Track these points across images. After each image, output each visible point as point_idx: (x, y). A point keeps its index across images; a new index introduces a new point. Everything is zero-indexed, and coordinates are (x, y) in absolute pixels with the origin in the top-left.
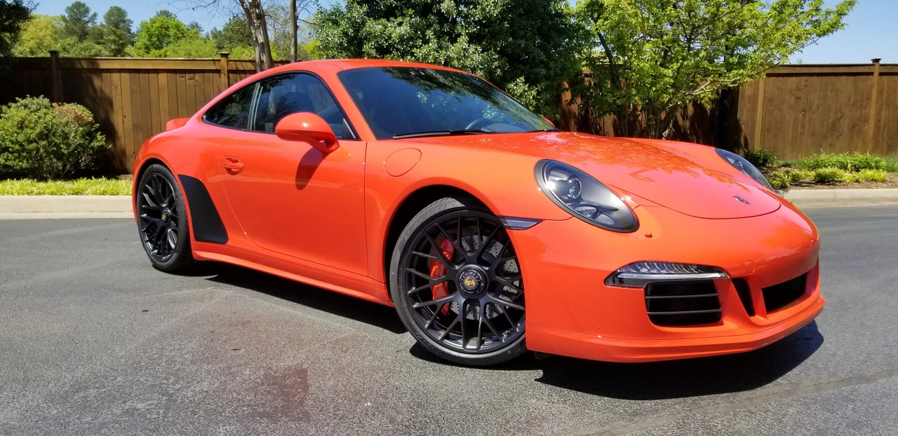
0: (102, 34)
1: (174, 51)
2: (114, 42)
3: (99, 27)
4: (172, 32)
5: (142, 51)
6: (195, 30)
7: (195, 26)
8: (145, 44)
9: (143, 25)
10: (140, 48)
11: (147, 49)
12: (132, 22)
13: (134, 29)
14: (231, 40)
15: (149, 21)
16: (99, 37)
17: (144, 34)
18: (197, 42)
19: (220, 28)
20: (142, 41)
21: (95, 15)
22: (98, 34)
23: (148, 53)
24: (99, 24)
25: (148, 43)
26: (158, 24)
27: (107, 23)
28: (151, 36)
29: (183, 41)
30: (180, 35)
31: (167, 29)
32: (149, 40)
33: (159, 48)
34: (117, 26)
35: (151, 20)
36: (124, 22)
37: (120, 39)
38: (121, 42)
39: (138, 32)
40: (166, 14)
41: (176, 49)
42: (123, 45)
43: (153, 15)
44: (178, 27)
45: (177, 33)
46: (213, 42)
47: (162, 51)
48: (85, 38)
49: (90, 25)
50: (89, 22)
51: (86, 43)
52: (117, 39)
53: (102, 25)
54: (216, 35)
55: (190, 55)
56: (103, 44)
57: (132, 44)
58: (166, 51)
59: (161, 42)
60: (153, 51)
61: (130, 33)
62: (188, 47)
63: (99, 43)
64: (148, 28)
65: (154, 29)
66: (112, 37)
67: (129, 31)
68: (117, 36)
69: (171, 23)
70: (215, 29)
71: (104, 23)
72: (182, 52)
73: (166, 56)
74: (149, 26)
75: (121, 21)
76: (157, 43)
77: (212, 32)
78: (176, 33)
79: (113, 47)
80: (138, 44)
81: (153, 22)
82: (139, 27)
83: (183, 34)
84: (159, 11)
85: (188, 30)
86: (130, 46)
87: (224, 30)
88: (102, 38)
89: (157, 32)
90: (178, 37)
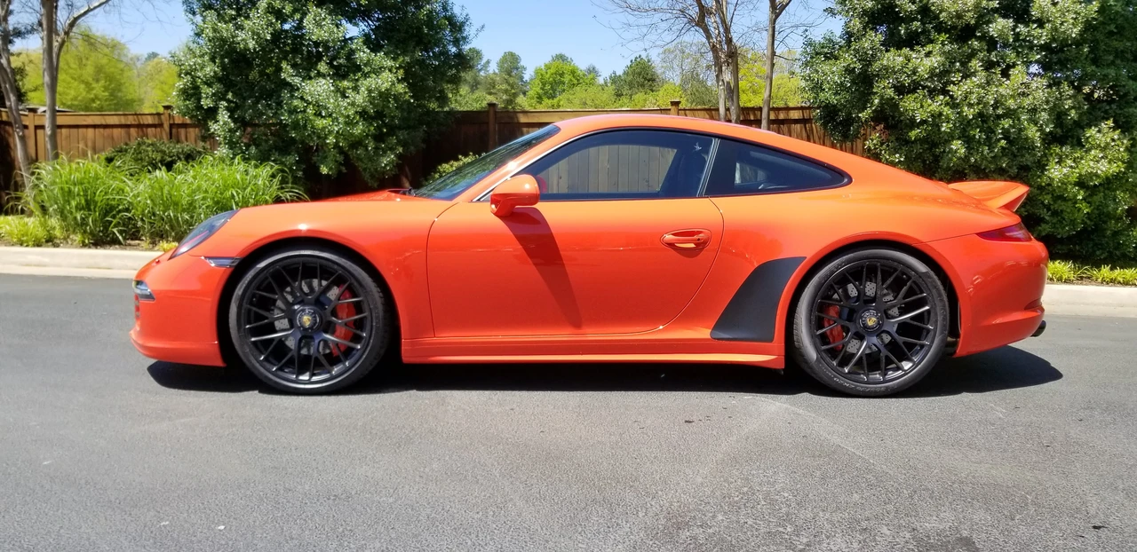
0: (494, 83)
1: (568, 99)
2: (506, 91)
3: (491, 76)
4: (567, 78)
5: (534, 101)
6: (591, 76)
7: (593, 71)
8: (538, 94)
9: (537, 72)
10: (532, 98)
11: (540, 98)
12: (525, 69)
13: (527, 77)
14: (631, 86)
15: (543, 67)
16: (491, 87)
17: (537, 82)
18: (591, 90)
19: (620, 72)
20: (535, 90)
21: (488, 62)
22: (490, 84)
23: (541, 103)
24: (491, 72)
25: (541, 91)
26: (552, 71)
27: (500, 71)
28: (544, 84)
29: (578, 88)
30: (576, 82)
31: (562, 75)
32: (542, 89)
33: (553, 97)
34: (509, 74)
35: (546, 65)
36: (517, 69)
37: (513, 88)
38: (513, 91)
39: (531, 80)
40: (561, 58)
41: (571, 97)
42: (515, 95)
43: (548, 59)
44: (573, 72)
45: (573, 79)
46: (611, 89)
47: (556, 100)
48: (477, 89)
49: (482, 73)
50: (480, 70)
51: (477, 94)
52: (509, 88)
53: (495, 73)
54: (615, 79)
55: (585, 104)
56: (496, 94)
57: (524, 93)
58: (559, 101)
59: (554, 91)
60: (546, 101)
61: (522, 81)
62: (584, 95)
63: (490, 94)
64: (542, 75)
65: (548, 76)
66: (504, 87)
67: (522, 78)
68: (509, 85)
69: (567, 68)
70: (614, 73)
71: (497, 71)
72: (577, 101)
73: (559, 106)
74: (544, 72)
75: (514, 68)
76: (551, 91)
77: (611, 77)
78: (571, 80)
79: (504, 97)
80: (531, 93)
81: (548, 67)
82: (533, 74)
83: (578, 80)
84: (554, 55)
85: (584, 75)
86: (522, 96)
87: (625, 73)
88: (494, 87)
89: (551, 79)
90: (574, 84)
